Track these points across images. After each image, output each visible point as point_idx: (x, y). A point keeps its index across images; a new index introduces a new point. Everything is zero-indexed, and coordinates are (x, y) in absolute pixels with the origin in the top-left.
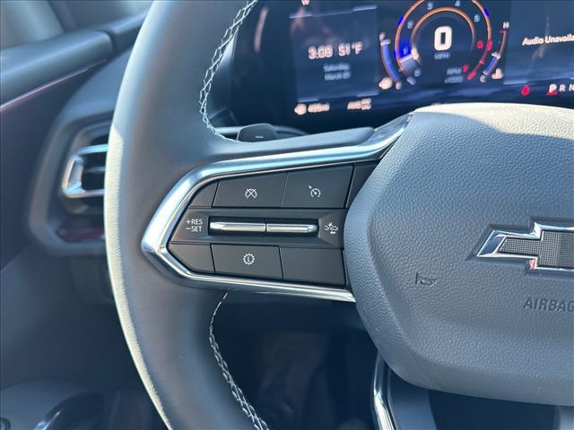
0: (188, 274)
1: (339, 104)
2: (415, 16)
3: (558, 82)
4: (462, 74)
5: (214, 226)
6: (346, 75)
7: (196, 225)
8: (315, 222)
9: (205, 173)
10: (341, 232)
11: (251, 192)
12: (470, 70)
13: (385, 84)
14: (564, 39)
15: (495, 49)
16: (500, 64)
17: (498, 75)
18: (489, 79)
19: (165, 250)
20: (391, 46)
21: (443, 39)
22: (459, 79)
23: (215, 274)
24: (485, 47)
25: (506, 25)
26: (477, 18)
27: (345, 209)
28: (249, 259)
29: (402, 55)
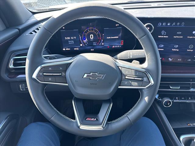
0: (40, 82)
1: (72, 49)
2: (86, 32)
3: (114, 45)
4: (96, 43)
5: (44, 74)
6: (73, 43)
7: (41, 74)
8: (61, 73)
9: (43, 66)
10: (65, 75)
11: (50, 69)
12: (98, 43)
13: (81, 45)
14: (114, 37)
15: (102, 39)
16: (103, 42)
17: (103, 44)
18: (101, 45)
19: (36, 78)
20: (82, 38)
21: (92, 37)
22: (96, 44)
23: (44, 82)
24: (100, 39)
25: (103, 35)
26: (98, 33)
27: (66, 71)
28: (50, 79)
29: (84, 40)
